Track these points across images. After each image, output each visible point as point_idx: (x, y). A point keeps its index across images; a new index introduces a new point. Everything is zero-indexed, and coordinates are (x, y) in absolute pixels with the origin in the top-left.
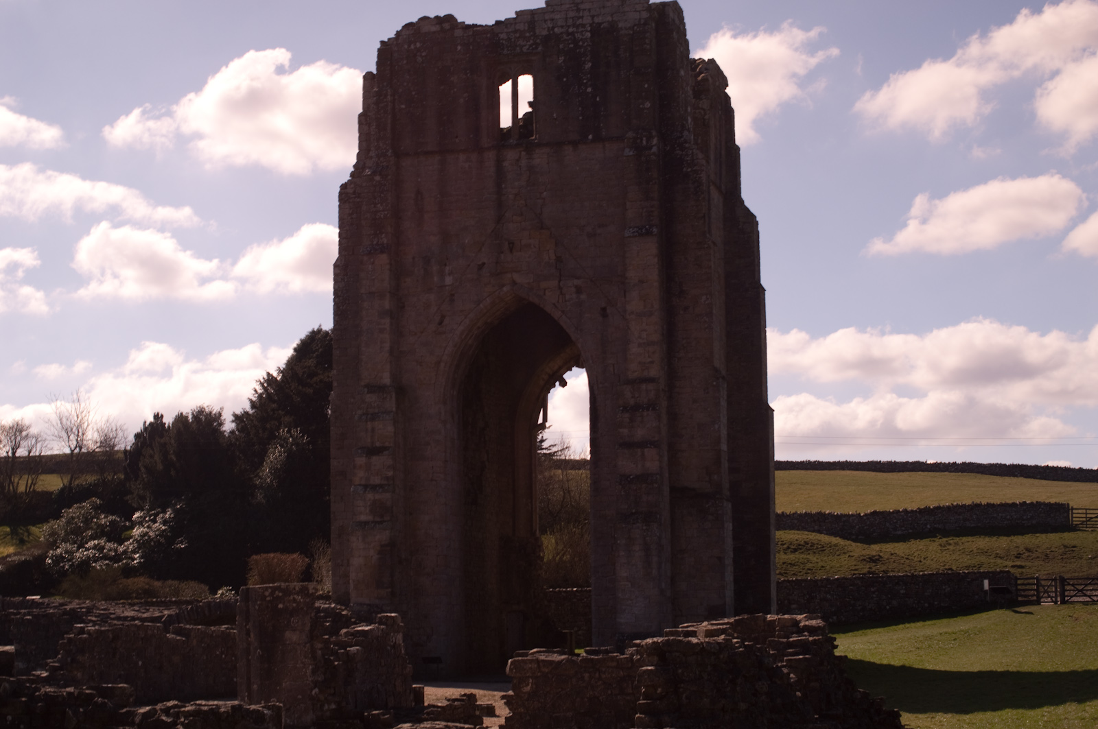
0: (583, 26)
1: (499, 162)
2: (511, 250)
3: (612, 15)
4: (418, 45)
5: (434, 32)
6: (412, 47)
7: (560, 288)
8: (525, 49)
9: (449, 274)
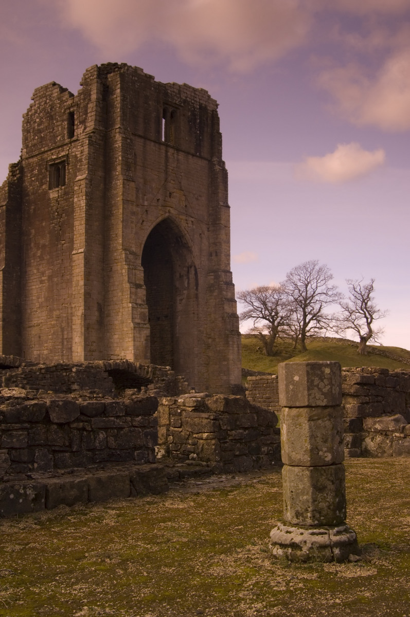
0: (197, 102)
1: (167, 152)
2: (170, 197)
3: (206, 102)
4: (136, 79)
5: (143, 76)
6: (134, 78)
7: (186, 220)
8: (177, 102)
9: (146, 201)
